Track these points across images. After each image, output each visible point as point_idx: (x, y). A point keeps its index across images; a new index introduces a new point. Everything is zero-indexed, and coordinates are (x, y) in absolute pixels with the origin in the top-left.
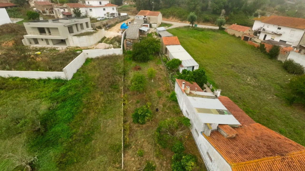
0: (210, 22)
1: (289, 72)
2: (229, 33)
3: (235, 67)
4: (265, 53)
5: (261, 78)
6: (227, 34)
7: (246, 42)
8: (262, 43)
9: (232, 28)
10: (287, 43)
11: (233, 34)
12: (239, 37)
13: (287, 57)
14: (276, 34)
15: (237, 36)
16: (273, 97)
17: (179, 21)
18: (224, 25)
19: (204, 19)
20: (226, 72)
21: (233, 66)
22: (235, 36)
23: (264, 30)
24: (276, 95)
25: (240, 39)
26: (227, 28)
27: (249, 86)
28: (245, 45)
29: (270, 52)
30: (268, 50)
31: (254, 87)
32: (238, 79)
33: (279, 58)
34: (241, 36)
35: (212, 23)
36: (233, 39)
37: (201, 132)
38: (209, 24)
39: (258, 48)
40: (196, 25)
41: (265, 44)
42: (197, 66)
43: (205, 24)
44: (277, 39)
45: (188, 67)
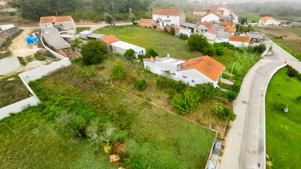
0: (122, 20)
1: (183, 39)
2: (142, 26)
3: (161, 45)
4: (169, 33)
5: (176, 46)
6: (141, 26)
7: (156, 29)
8: (165, 28)
9: (143, 22)
10: (175, 25)
11: (145, 26)
12: (150, 27)
13: (179, 32)
14: (168, 21)
15: (148, 26)
16: (185, 52)
17: (93, 23)
18: (136, 20)
19: (116, 18)
20: (160, 49)
21: (160, 45)
22: (147, 27)
23: (161, 19)
24: (186, 51)
25: (151, 28)
26: (139, 22)
27: (174, 51)
28: (156, 31)
29: (171, 32)
30: (169, 31)
31: (176, 51)
32: (168, 50)
33: (176, 34)
34: (151, 26)
35: (124, 21)
36: (147, 30)
37: (177, 71)
38: (122, 22)
39: (164, 31)
40: (114, 24)
41: (166, 28)
42: (145, 49)
43: (119, 22)
44: (170, 24)
45: (140, 52)
